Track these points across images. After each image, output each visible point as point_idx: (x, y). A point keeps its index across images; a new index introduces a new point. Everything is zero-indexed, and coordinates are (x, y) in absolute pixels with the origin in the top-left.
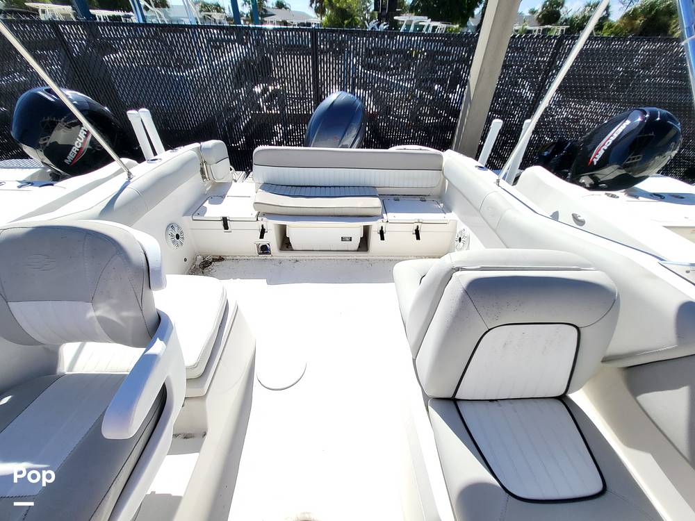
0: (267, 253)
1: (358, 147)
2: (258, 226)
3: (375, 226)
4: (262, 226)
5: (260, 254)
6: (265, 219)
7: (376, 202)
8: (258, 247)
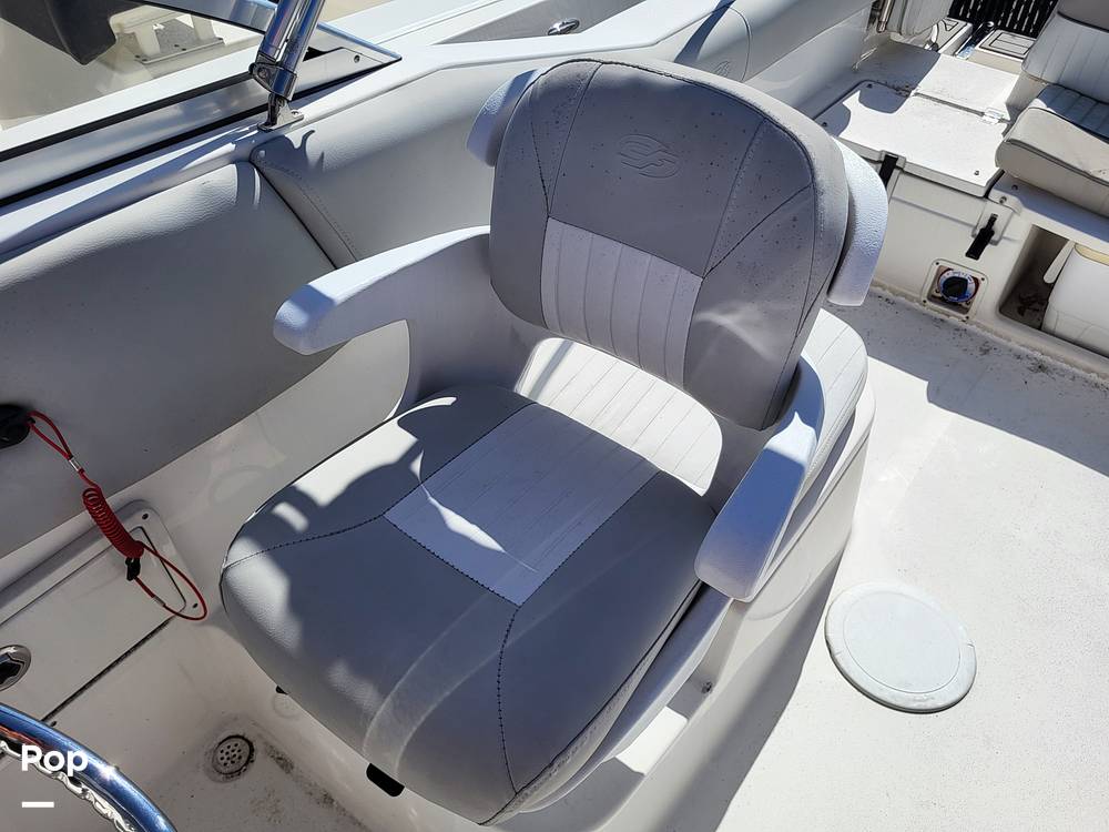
0: (955, 306)
2: (977, 214)
4: (993, 219)
5: (932, 298)
6: (1012, 200)
8: (939, 275)
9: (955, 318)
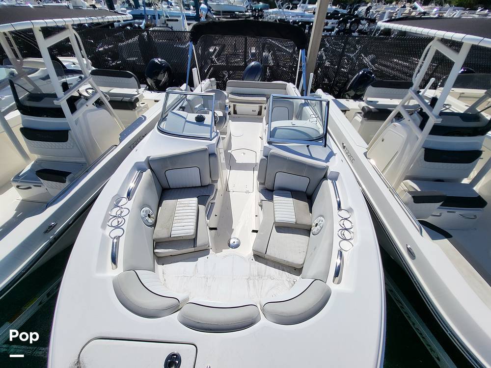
1: (260, 81)
3: (263, 106)
7: (265, 99)
9: (230, 116)
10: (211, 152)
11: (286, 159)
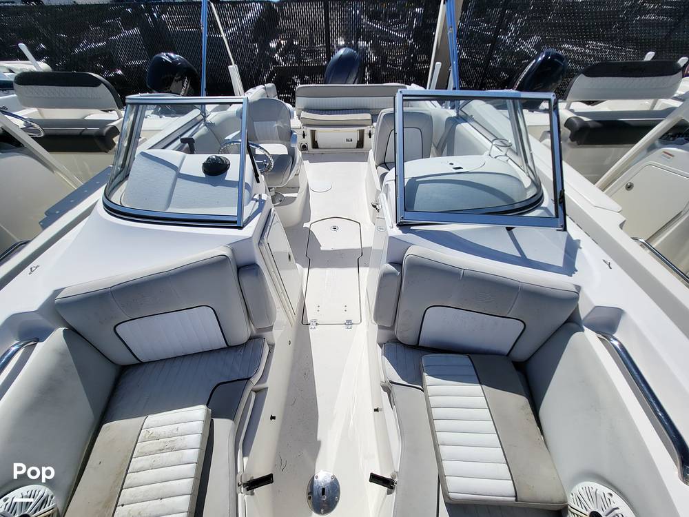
0: (306, 150)
1: (358, 83)
3: (367, 130)
4: (304, 132)
5: (301, 150)
6: (304, 127)
7: (368, 116)
8: (300, 145)
9: (307, 152)
10: (243, 259)
11: (458, 274)
